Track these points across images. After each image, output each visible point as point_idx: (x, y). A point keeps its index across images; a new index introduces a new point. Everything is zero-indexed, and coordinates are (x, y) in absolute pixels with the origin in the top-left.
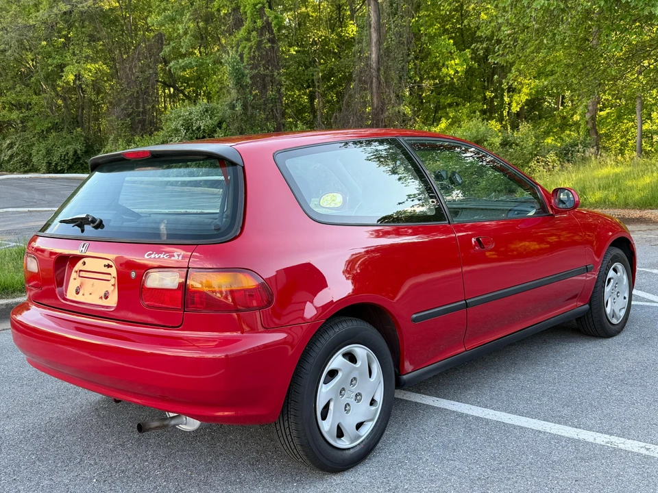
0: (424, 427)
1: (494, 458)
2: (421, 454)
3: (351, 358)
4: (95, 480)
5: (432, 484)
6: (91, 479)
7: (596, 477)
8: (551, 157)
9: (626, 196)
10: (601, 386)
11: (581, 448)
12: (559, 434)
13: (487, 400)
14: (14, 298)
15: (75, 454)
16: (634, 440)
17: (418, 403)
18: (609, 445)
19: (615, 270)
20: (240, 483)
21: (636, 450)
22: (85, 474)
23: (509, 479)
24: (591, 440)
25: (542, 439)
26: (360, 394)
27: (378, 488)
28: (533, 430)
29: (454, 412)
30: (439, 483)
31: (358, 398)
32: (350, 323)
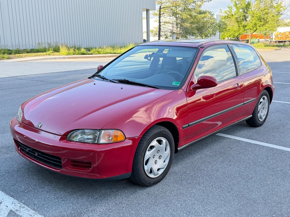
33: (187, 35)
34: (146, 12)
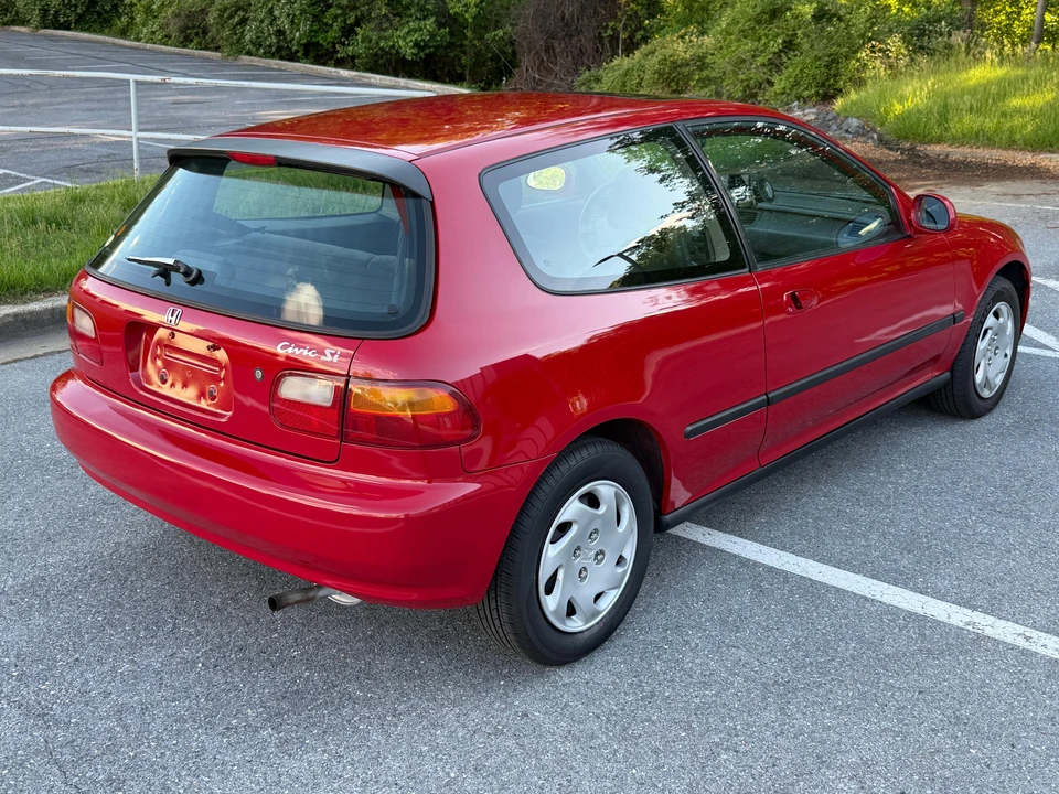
0: (690, 582)
1: (796, 646)
2: (687, 635)
3: (592, 500)
4: (200, 665)
5: (706, 689)
6: (195, 662)
7: (950, 688)
8: (895, 43)
9: (1012, 126)
10: (959, 514)
11: (927, 632)
12: (895, 604)
13: (784, 535)
14: (25, 303)
15: (165, 615)
16: (1008, 620)
17: (680, 537)
18: (970, 628)
19: (996, 315)
20: (420, 676)
21: (1009, 639)
22: (184, 653)
23: (820, 686)
24: (942, 617)
25: (870, 613)
26: (602, 552)
27: (626, 694)
28: (856, 594)
29: (735, 556)
30: (715, 689)
31: (599, 557)
32: (592, 450)
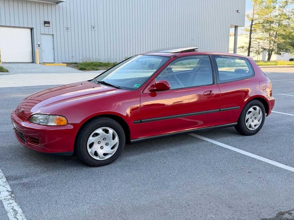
33: (280, 51)
34: (234, 28)
